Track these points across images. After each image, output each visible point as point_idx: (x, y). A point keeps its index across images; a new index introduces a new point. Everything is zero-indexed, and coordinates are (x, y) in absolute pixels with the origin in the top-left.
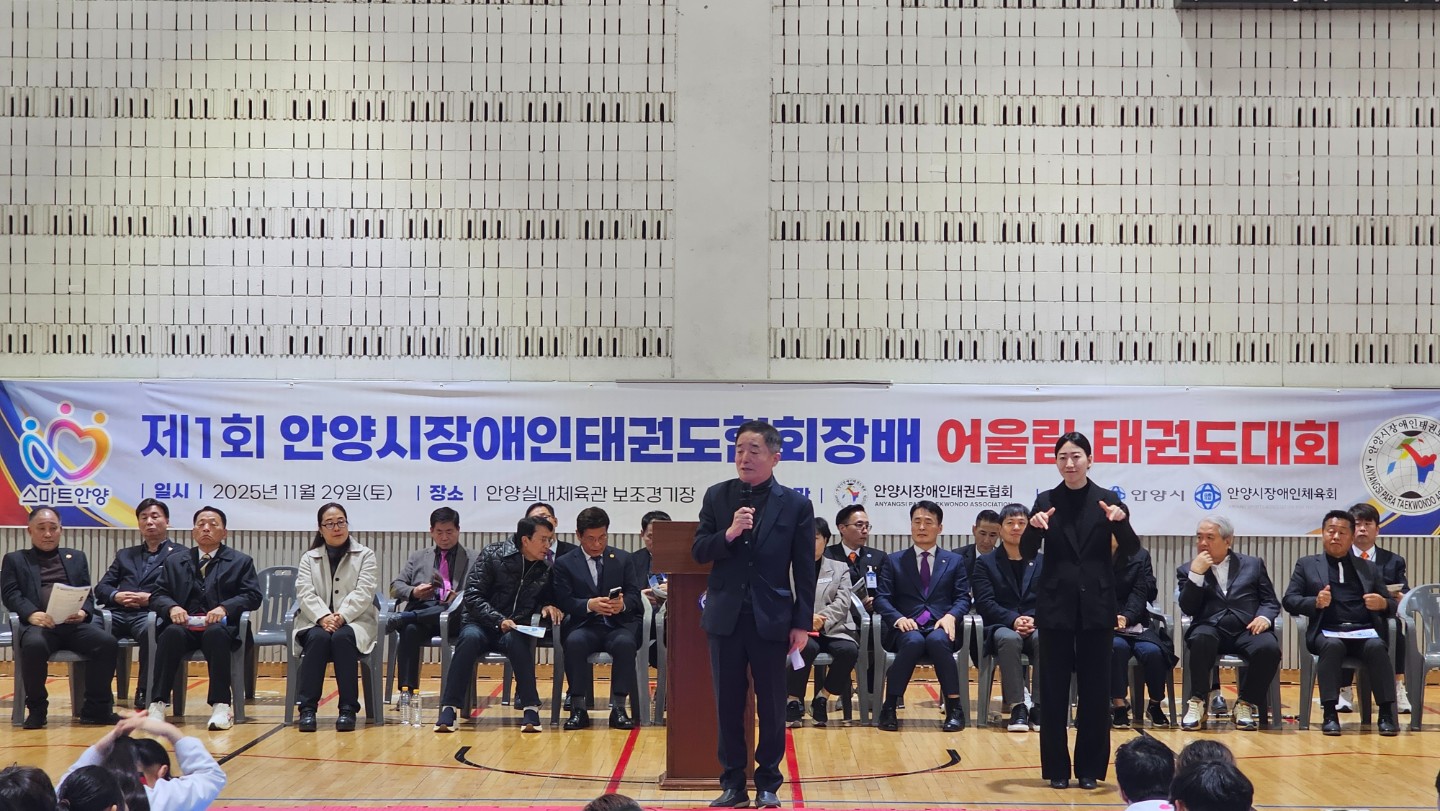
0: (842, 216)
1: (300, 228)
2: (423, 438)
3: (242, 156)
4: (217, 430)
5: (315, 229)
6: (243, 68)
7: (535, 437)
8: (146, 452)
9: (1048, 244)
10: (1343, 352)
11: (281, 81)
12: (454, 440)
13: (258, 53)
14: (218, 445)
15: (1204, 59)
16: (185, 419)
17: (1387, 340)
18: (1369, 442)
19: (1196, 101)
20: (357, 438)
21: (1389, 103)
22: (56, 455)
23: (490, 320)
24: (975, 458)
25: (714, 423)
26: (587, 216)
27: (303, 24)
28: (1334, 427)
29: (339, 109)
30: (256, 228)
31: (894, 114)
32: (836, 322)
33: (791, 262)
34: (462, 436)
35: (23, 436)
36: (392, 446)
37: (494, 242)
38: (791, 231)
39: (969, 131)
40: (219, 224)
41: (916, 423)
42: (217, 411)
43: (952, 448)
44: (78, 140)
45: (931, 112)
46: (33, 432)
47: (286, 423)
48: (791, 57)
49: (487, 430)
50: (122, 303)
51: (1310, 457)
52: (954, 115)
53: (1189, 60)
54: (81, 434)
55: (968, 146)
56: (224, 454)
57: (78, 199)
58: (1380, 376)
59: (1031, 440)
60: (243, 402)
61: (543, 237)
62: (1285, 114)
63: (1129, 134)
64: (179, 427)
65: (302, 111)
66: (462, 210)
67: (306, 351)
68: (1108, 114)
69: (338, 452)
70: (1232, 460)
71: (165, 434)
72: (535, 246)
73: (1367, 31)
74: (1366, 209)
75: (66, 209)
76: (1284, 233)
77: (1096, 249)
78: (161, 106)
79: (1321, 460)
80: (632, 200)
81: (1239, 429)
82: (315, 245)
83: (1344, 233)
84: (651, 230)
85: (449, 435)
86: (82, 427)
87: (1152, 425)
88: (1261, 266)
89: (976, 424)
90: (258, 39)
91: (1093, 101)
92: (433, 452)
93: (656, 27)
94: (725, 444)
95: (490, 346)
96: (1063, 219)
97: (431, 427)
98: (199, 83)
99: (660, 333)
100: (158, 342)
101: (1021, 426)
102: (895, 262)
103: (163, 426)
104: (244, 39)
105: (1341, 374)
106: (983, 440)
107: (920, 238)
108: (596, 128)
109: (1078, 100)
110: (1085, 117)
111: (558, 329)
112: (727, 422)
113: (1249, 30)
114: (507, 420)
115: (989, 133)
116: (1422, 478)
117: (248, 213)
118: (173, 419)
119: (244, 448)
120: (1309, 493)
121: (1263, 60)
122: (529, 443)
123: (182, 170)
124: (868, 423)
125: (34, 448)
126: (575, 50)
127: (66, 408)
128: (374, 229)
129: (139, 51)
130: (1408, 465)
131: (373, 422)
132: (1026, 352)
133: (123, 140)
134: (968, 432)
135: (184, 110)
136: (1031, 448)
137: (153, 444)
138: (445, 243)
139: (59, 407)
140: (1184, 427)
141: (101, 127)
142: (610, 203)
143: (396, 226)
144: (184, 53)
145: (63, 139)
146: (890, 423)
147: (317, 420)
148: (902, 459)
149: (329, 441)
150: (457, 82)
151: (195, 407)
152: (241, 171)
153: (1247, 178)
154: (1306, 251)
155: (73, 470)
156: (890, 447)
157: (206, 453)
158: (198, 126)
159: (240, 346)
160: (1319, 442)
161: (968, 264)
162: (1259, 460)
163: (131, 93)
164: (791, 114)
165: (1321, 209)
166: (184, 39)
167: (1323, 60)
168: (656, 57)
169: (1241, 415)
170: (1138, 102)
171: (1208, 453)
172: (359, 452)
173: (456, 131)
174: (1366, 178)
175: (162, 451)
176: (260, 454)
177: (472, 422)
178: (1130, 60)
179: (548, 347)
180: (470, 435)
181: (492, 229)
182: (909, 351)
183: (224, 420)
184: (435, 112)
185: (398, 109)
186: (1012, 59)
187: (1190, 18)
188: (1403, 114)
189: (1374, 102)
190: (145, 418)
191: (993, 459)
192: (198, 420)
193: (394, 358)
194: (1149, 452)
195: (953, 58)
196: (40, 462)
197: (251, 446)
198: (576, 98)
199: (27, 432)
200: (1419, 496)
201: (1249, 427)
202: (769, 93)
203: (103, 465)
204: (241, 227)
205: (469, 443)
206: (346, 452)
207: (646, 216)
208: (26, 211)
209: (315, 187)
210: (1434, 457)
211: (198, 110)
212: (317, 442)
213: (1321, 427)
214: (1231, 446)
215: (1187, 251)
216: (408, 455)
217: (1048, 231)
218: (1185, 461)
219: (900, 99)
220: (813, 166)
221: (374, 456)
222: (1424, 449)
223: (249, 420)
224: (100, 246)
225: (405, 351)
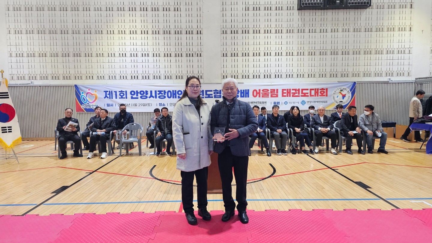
0: (234, 52)
1: (132, 55)
2: (157, 95)
3: (121, 41)
4: (118, 93)
5: (135, 55)
6: (120, 24)
7: (178, 94)
8: (105, 98)
9: (273, 56)
10: (328, 75)
11: (127, 27)
12: (163, 95)
13: (123, 21)
14: (118, 96)
15: (303, 20)
16: (112, 91)
17: (337, 73)
18: (333, 92)
19: (301, 28)
20: (145, 95)
21: (338, 27)
22: (88, 99)
23: (169, 72)
24: (259, 96)
25: (211, 91)
26: (187, 52)
27: (131, 15)
28: (327, 89)
29: (139, 32)
30: (124, 55)
31: (244, 32)
32: (233, 72)
33: (225, 61)
34: (165, 94)
35: (81, 95)
36: (151, 96)
37: (170, 57)
38: (225, 55)
39: (258, 35)
40: (117, 54)
41: (248, 90)
42: (118, 90)
43: (255, 95)
44: (89, 38)
45: (251, 31)
46: (83, 94)
47: (131, 92)
48: (225, 21)
49: (169, 93)
50: (99, 70)
51: (322, 95)
52: (255, 32)
53: (300, 20)
54: (92, 95)
55: (258, 38)
56: (120, 98)
57: (90, 50)
58: (335, 80)
59: (270, 93)
60: (123, 88)
61: (179, 56)
62: (318, 30)
63: (289, 34)
64: (111, 93)
65: (132, 32)
66: (163, 51)
67: (135, 79)
68: (284, 31)
69: (141, 97)
70: (308, 96)
71: (108, 94)
72: (177, 58)
73: (334, 14)
74: (333, 48)
75: (87, 52)
76: (317, 53)
77: (282, 57)
78: (105, 32)
79: (324, 95)
80: (195, 49)
81: (309, 90)
82: (135, 58)
83: (329, 53)
84: (199, 55)
85: (162, 94)
86: (92, 93)
87: (293, 90)
88: (313, 59)
89: (260, 90)
90: (123, 18)
91: (282, 28)
92: (159, 97)
93: (199, 15)
94: (213, 95)
95: (170, 77)
96: (276, 51)
97: (159, 92)
98: (112, 27)
99: (201, 74)
100: (107, 77)
101: (268, 90)
102: (244, 61)
103: (108, 93)
104: (120, 18)
105: (327, 80)
106: (261, 93)
107: (249, 55)
108: (188, 35)
109: (279, 28)
110: (280, 32)
111: (182, 74)
112: (214, 91)
113: (311, 14)
114: (173, 91)
115: (262, 35)
116: (343, 98)
117: (122, 52)
118: (110, 91)
119: (123, 97)
120: (322, 102)
121: (314, 20)
122: (177, 95)
123: (109, 44)
124: (240, 90)
125: (83, 97)
126: (183, 20)
127: (89, 90)
128: (147, 55)
129: (100, 21)
130: (341, 96)
131: (148, 92)
132: (269, 77)
133: (98, 38)
134: (258, 92)
135: (109, 32)
136: (270, 94)
137: (106, 96)
138: (160, 58)
139: (88, 89)
140: (299, 90)
141: (93, 36)
142: (191, 50)
143: (151, 55)
144: (108, 21)
145: (86, 38)
146: (244, 90)
147: (137, 91)
148: (246, 97)
149: (139, 95)
150: (161, 26)
151: (114, 89)
152: (121, 44)
153: (311, 43)
154: (322, 56)
155: (91, 101)
156: (244, 95)
157: (116, 98)
158: (112, 35)
159: (122, 78)
160: (324, 92)
161: (258, 60)
162: (313, 96)
163: (99, 29)
164: (225, 32)
165: (325, 48)
166: (108, 18)
167: (325, 20)
168: (199, 21)
169: (309, 88)
170: (290, 28)
171: (303, 95)
172: (145, 97)
173: (161, 36)
174: (333, 42)
175: (108, 98)
176: (126, 98)
177: (167, 91)
178: (289, 20)
179: (181, 77)
180: (166, 94)
181: (169, 55)
182: (247, 77)
183: (119, 92)
184: (157, 32)
185: (150, 32)
186: (266, 20)
187: (300, 11)
188: (340, 30)
189: (335, 27)
190: (104, 91)
191: (263, 97)
192: (114, 92)
193: (151, 80)
194: (292, 95)
195: (255, 20)
196: (85, 100)
197: (125, 96)
198: (184, 29)
199: (82, 94)
200: (343, 102)
201: (311, 90)
202: (220, 28)
203: (97, 100)
204: (121, 55)
205: (166, 95)
206: (143, 97)
207: (198, 52)
208: (80, 52)
209: (135, 47)
210: (346, 95)
211: (112, 32)
212: (137, 95)
213: (324, 89)
214: (308, 93)
215: (299, 57)
216: (155, 98)
217: (273, 54)
218: (299, 96)
219: (245, 29)
220: (229, 42)
221: (148, 98)
222: (344, 93)
223: (124, 92)
224: (94, 59)
225: (153, 78)
